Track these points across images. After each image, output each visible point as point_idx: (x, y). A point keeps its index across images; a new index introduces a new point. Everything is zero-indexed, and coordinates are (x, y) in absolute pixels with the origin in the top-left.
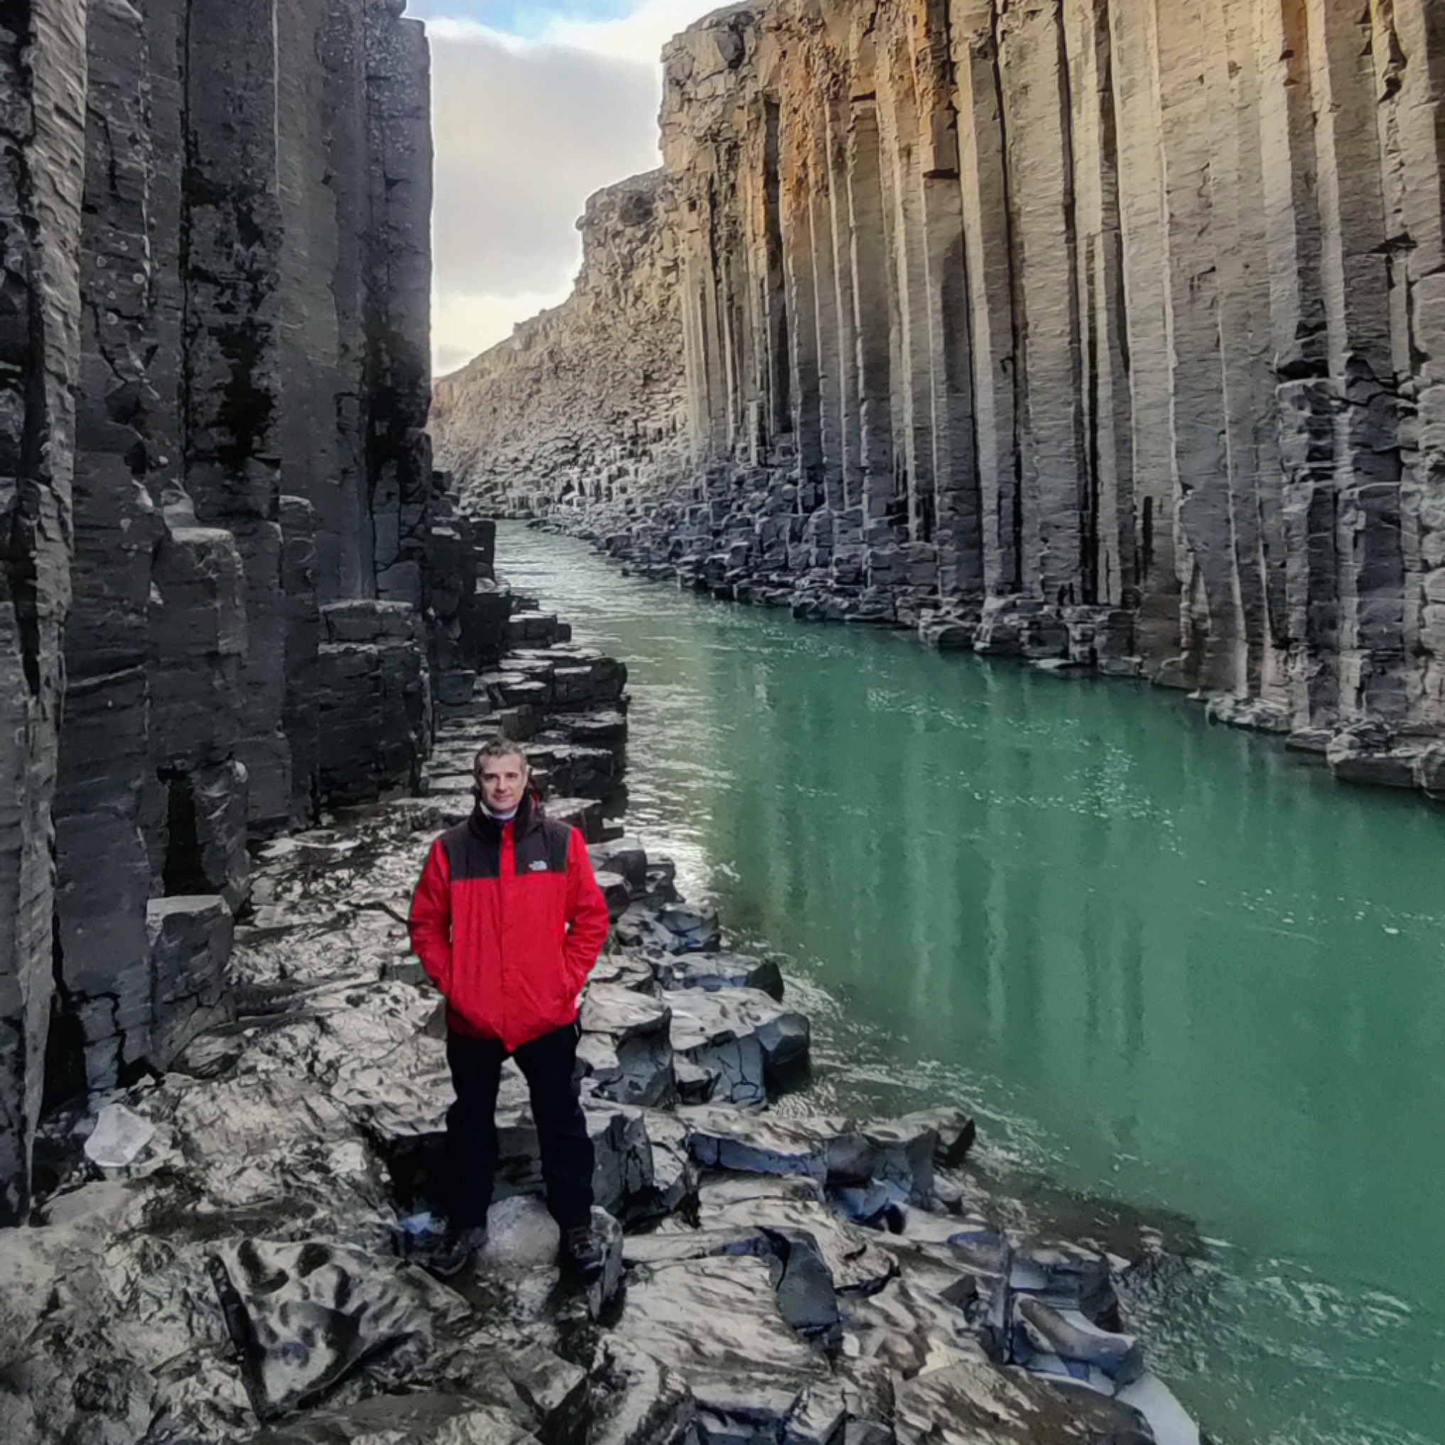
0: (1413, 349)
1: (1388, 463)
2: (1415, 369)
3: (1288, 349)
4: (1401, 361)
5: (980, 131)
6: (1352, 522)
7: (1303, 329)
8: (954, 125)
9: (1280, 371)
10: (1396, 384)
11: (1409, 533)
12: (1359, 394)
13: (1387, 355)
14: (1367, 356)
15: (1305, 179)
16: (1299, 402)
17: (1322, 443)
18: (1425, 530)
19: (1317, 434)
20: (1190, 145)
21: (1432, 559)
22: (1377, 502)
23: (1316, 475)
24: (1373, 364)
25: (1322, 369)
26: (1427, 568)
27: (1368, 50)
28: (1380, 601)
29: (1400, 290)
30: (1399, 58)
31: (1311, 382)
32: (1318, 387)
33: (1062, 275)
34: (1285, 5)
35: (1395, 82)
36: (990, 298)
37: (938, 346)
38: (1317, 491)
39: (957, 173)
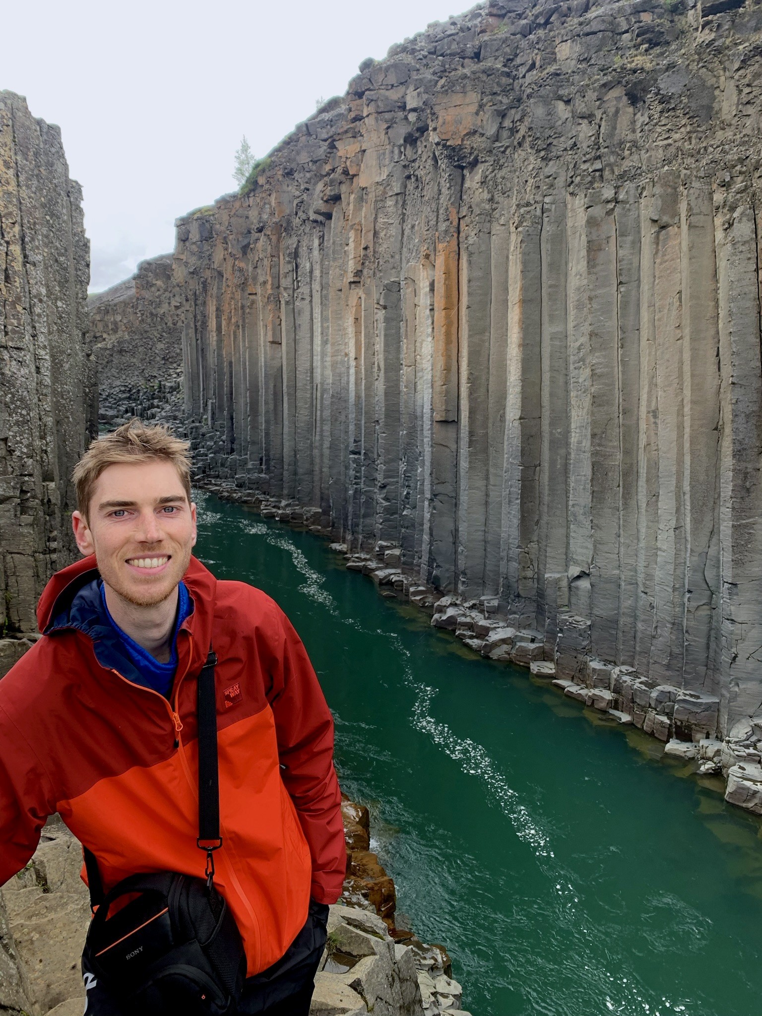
0: (378, 453)
1: (371, 483)
2: (378, 459)
3: (352, 446)
4: (376, 456)
5: (287, 331)
6: (363, 499)
7: (355, 441)
8: (280, 324)
9: (350, 452)
10: (374, 462)
11: (374, 504)
12: (366, 462)
13: (373, 453)
14: (368, 453)
15: (358, 397)
16: (354, 462)
17: (358, 475)
18: (377, 503)
19: (357, 472)
20: (338, 371)
21: (378, 511)
22: (369, 494)
23: (356, 484)
24: (369, 455)
25: (359, 453)
26: (377, 514)
27: (374, 364)
28: (368, 521)
29: (376, 435)
30: (379, 369)
31: (356, 456)
32: (358, 459)
33: (309, 396)
34: (356, 343)
35: (378, 376)
36: (289, 394)
37: (271, 407)
38: (356, 488)
39: (281, 344)
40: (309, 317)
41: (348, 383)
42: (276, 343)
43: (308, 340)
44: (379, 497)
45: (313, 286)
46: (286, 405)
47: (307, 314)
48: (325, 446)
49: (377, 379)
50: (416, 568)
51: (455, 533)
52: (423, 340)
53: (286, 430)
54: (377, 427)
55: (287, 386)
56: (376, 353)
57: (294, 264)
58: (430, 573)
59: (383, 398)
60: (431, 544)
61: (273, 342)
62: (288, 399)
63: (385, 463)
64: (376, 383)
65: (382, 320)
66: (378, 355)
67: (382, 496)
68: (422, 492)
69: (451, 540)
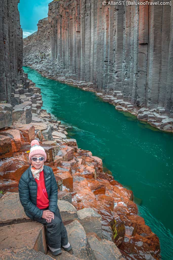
0: (114, 61)
1: (112, 71)
2: (114, 63)
3: (105, 59)
4: (113, 62)
5: (82, 27)
6: (109, 77)
8: (80, 26)
9: (104, 61)
11: (113, 78)
12: (110, 64)
15: (107, 42)
16: (105, 65)
17: (107, 69)
20: (100, 35)
21: (114, 81)
22: (111, 75)
23: (106, 72)
24: (111, 62)
25: (107, 62)
26: (114, 82)
27: (113, 30)
28: (110, 84)
29: (114, 55)
30: (115, 32)
31: (106, 63)
32: (107, 63)
33: (89, 46)
34: (107, 24)
35: (115, 34)
36: (82, 47)
37: (77, 52)
38: (106, 74)
39: (80, 32)
40: (90, 21)
41: (104, 38)
42: (78, 32)
43: (89, 28)
44: (115, 76)
45: (91, 11)
46: (81, 51)
47: (89, 20)
48: (95, 62)
49: (114, 35)
50: (129, 99)
51: (146, 85)
52: (134, 16)
53: (81, 59)
54: (114, 52)
55: (82, 45)
56: (114, 26)
57: (85, 5)
58: (135, 100)
59: (117, 41)
60: (136, 89)
61: (77, 32)
62: (82, 49)
63: (117, 64)
64: (114, 36)
65: (117, 14)
66: (115, 27)
67: (116, 75)
68: (133, 72)
69: (144, 88)
